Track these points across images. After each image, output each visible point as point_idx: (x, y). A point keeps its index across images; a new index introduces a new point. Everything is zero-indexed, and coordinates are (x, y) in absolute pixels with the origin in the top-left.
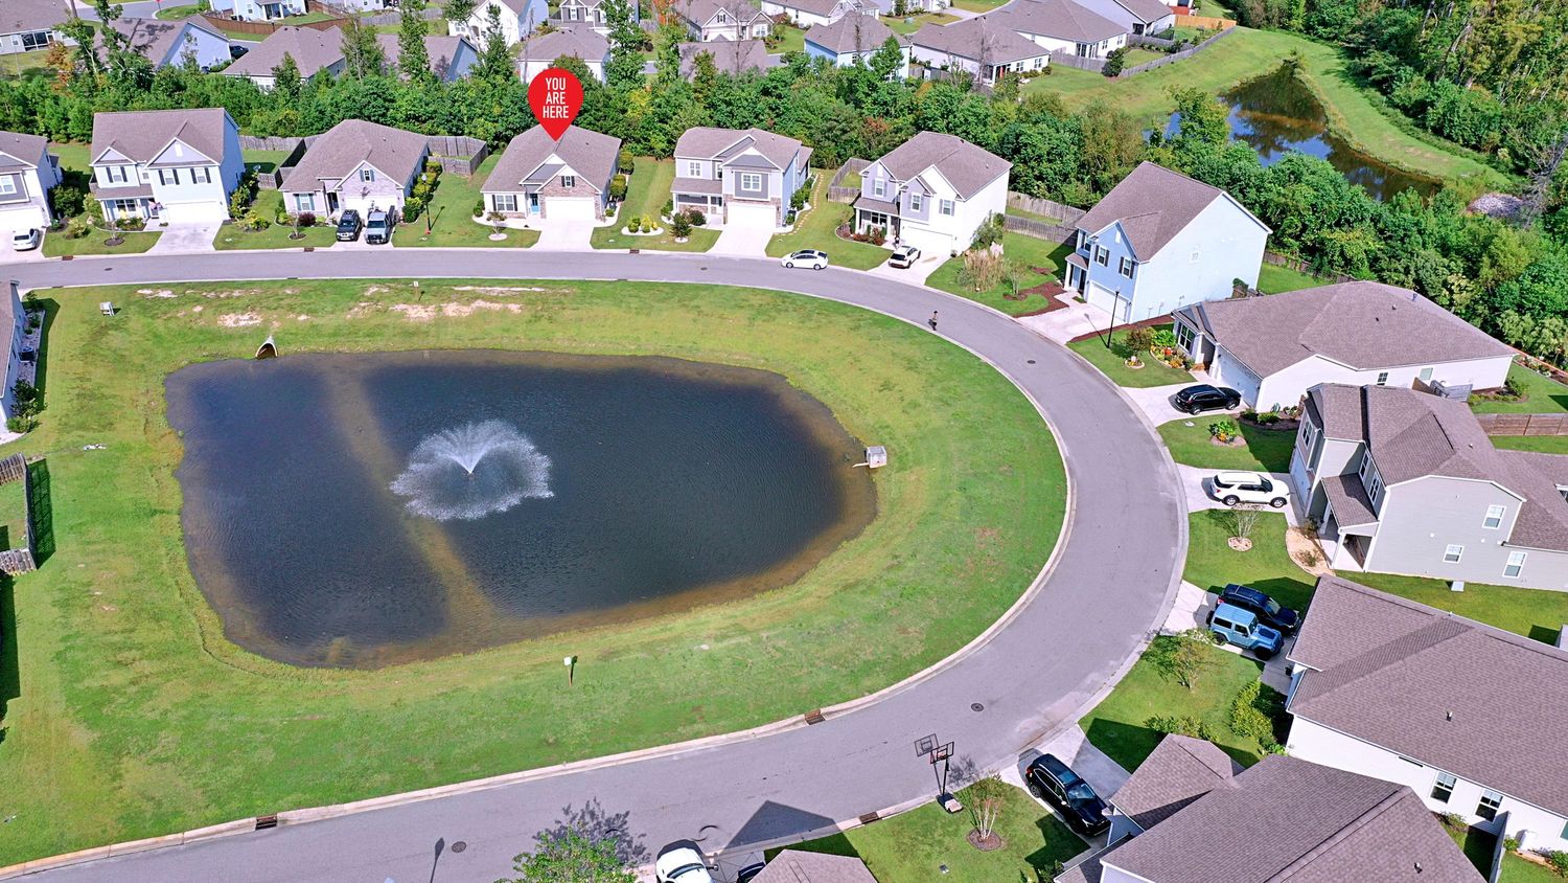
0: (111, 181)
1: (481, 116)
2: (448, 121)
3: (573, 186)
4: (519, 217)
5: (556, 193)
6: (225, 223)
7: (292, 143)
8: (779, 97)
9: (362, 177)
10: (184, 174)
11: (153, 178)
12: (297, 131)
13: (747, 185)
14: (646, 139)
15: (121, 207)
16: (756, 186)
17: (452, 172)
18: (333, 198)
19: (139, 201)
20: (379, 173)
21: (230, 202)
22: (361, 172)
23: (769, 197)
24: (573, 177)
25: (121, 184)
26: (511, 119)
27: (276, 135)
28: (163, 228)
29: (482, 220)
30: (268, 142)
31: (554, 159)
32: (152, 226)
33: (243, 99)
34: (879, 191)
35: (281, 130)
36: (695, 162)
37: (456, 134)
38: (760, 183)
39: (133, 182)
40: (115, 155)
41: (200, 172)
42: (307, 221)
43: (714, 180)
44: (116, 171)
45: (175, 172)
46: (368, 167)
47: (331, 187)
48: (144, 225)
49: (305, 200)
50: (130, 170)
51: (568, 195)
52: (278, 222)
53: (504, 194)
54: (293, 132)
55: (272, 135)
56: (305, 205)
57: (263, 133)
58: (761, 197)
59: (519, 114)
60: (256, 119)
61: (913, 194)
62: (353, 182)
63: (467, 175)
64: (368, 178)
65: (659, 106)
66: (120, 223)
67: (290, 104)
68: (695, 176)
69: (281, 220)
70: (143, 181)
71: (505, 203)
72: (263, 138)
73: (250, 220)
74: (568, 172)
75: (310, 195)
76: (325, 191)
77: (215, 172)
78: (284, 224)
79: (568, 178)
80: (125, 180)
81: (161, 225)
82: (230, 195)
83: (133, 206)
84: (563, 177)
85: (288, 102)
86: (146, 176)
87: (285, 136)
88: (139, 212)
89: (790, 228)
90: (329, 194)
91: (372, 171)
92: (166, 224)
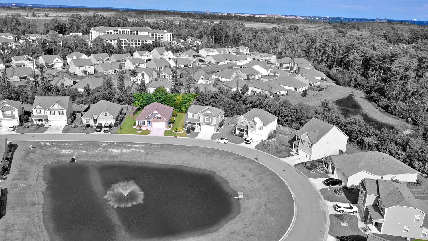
0: (37, 114)
1: (137, 101)
2: (128, 102)
3: (160, 119)
4: (145, 127)
5: (155, 121)
6: (66, 126)
7: (86, 106)
8: (216, 98)
10: (57, 113)
11: (49, 113)
12: (88, 103)
13: (207, 120)
14: (180, 108)
15: (39, 121)
16: (209, 121)
17: (128, 115)
19: (44, 119)
20: (109, 114)
21: (68, 120)
22: (104, 113)
23: (213, 124)
24: (160, 117)
25: (40, 115)
26: (145, 102)
27: (82, 104)
29: (135, 127)
30: (80, 105)
31: (156, 112)
32: (46, 126)
33: (75, 94)
34: (242, 123)
35: (84, 102)
36: (193, 114)
37: (130, 105)
38: (210, 120)
39: (43, 114)
40: (39, 107)
41: (61, 112)
42: (88, 126)
43: (198, 119)
44: (39, 111)
45: (54, 112)
46: (106, 112)
47: (95, 117)
48: (44, 126)
49: (88, 120)
50: (43, 111)
51: (159, 121)
52: (80, 126)
53: (142, 121)
56: (88, 122)
57: (79, 103)
58: (210, 124)
59: (147, 100)
60: (78, 99)
61: (252, 124)
62: (102, 116)
63: (132, 116)
64: (105, 115)
65: (184, 100)
66: (38, 125)
67: (87, 96)
68: (193, 118)
70: (46, 114)
71: (142, 123)
73: (73, 125)
74: (159, 115)
75: (90, 119)
77: (65, 112)
78: (82, 126)
82: (68, 118)
83: (42, 120)
84: (158, 117)
86: (46, 113)
87: (85, 104)
88: (44, 122)
89: (218, 132)
90: (95, 119)
91: (107, 114)
92: (50, 126)
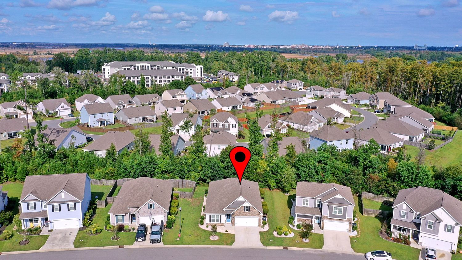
0: (28, 209)
2: (180, 173)
3: (249, 211)
4: (222, 225)
5: (240, 214)
6: (80, 229)
7: (111, 183)
9: (149, 207)
10: (64, 206)
11: (49, 208)
12: (114, 177)
13: (335, 212)
15: (31, 221)
16: (340, 212)
18: (133, 216)
19: (40, 219)
20: (157, 205)
21: (84, 219)
22: (149, 204)
23: (347, 218)
24: (249, 207)
25: (32, 210)
27: (105, 178)
28: (50, 233)
29: (203, 227)
30: (101, 181)
31: (241, 199)
32: (45, 232)
33: (92, 162)
34: (403, 216)
35: (107, 177)
37: (182, 179)
38: (342, 211)
39: (39, 209)
40: (32, 197)
41: (72, 205)
42: (121, 228)
43: (315, 207)
44: (31, 204)
45: (60, 205)
46: (151, 202)
47: (133, 211)
48: (41, 231)
49: (120, 218)
50: (38, 204)
51: (246, 215)
52: (106, 229)
53: (215, 215)
54: (112, 177)
55: (103, 179)
56: (120, 221)
57: (99, 178)
58: (342, 218)
60: (97, 171)
61: (429, 221)
62: (144, 208)
63: (190, 200)
64: (151, 207)
66: (30, 230)
67: (112, 165)
68: (306, 206)
69: (108, 228)
70: (44, 209)
71: (215, 219)
72: (99, 180)
73: (92, 228)
74: (247, 204)
75: (123, 215)
76: (130, 214)
77: (79, 206)
78: (109, 230)
79: (247, 207)
80: (35, 209)
81: (49, 231)
82: (84, 215)
83: (37, 220)
84: (245, 207)
85: (111, 164)
86: (45, 206)
87: (108, 179)
88: (39, 224)
89: (355, 233)
90: (131, 215)
91: (154, 204)
92: (51, 231)
